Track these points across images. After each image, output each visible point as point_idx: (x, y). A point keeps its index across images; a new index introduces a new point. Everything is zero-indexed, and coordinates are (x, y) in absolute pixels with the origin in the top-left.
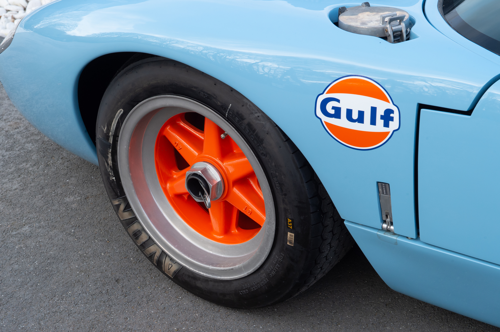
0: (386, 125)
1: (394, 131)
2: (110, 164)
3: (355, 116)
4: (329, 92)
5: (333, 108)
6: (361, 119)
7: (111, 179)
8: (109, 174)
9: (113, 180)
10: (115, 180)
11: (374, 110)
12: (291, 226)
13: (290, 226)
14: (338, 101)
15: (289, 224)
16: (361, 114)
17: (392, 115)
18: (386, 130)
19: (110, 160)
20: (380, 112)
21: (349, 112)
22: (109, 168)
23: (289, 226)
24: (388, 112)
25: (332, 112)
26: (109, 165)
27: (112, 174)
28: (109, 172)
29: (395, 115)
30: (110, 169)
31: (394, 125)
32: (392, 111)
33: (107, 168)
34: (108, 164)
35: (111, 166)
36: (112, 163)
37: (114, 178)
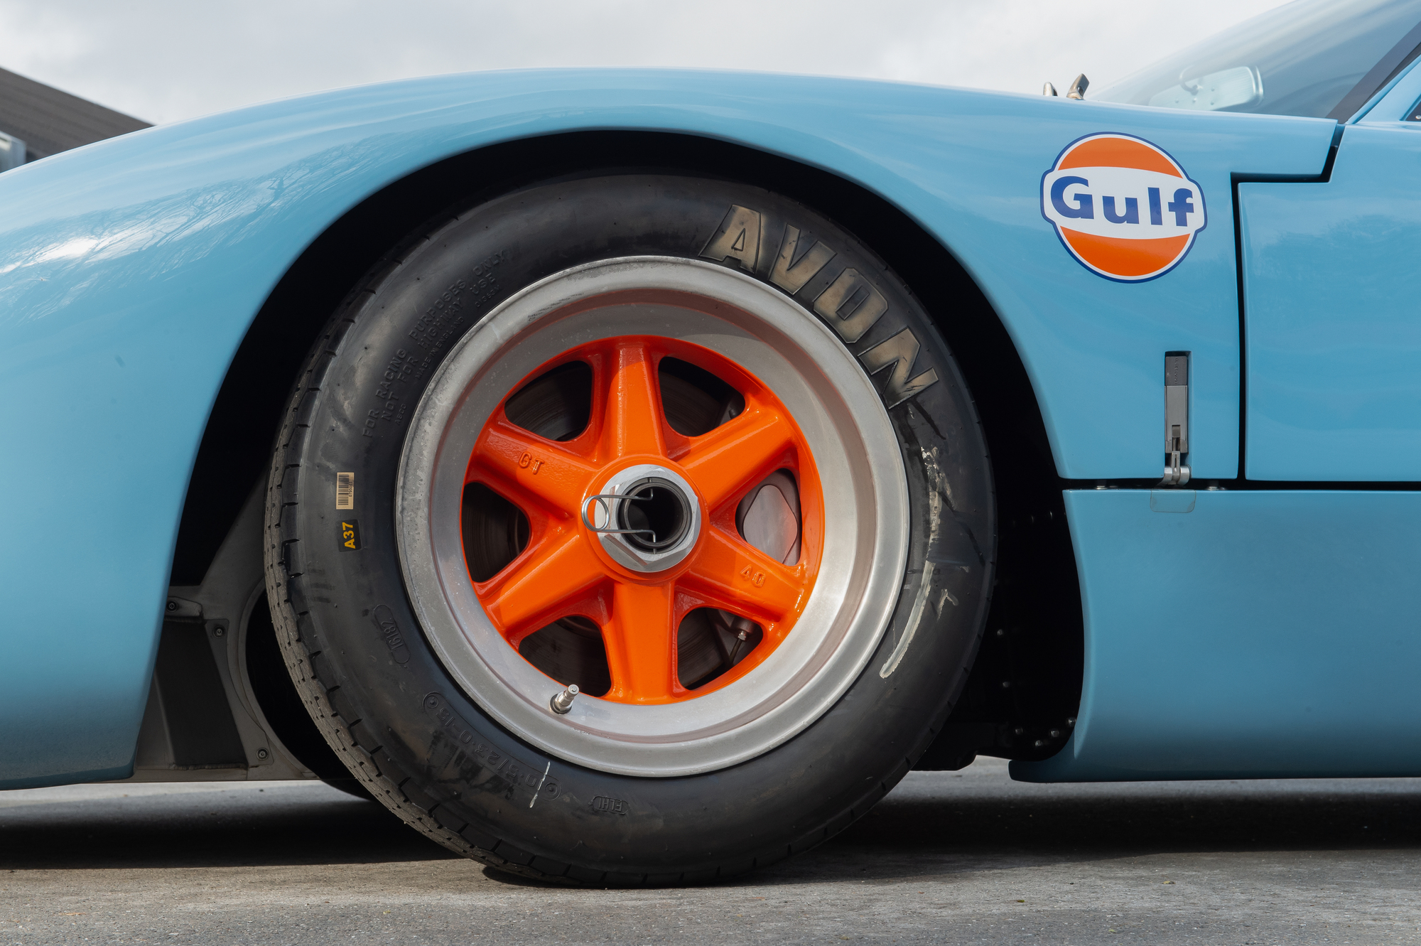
0: (1182, 222)
1: (1197, 232)
2: (937, 494)
3: (1121, 210)
4: (1065, 166)
5: (1077, 197)
6: (1132, 216)
7: (935, 449)
8: (939, 464)
9: (928, 449)
10: (923, 450)
11: (1154, 194)
12: (344, 529)
13: (348, 529)
14: (1085, 182)
15: (351, 534)
16: (1132, 203)
17: (1189, 200)
18: (1181, 231)
19: (936, 507)
20: (1167, 198)
21: (1109, 202)
22: (938, 484)
23: (351, 526)
24: (1182, 195)
25: (1076, 205)
26: (939, 493)
27: (930, 466)
28: (940, 469)
29: (1196, 200)
30: (937, 480)
31: (1195, 219)
32: (1188, 193)
33: (946, 480)
34: (943, 495)
35: (934, 489)
36: (930, 502)
37: (925, 455)
